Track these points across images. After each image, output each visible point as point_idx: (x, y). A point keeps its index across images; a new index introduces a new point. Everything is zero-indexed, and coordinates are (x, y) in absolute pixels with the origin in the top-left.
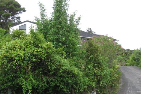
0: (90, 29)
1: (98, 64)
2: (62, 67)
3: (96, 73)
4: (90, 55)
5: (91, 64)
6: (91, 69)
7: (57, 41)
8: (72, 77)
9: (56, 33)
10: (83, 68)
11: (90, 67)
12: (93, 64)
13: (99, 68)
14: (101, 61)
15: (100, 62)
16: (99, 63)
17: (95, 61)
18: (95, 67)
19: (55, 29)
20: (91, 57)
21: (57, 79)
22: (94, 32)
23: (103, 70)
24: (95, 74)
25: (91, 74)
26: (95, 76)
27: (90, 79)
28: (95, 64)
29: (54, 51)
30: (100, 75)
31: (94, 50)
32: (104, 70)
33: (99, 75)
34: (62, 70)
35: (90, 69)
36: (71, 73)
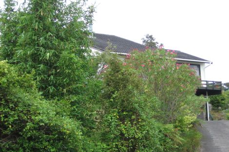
0: (151, 37)
1: (131, 113)
2: (33, 117)
3: (124, 132)
4: (113, 93)
5: (113, 112)
6: (113, 123)
7: (34, 60)
8: (59, 139)
9: (32, 43)
10: (98, 121)
11: (112, 119)
12: (119, 112)
13: (132, 121)
14: (136, 105)
15: (135, 109)
16: (133, 111)
17: (122, 105)
18: (122, 119)
19: (30, 33)
20: (114, 96)
21: (22, 145)
22: (159, 45)
23: (141, 126)
24: (122, 134)
25: (112, 136)
26: (121, 138)
27: (109, 147)
28: (123, 111)
29: (12, 82)
30: (134, 138)
31: (123, 80)
32: (143, 125)
33: (130, 136)
34: (33, 124)
35: (111, 123)
36: (56, 130)
